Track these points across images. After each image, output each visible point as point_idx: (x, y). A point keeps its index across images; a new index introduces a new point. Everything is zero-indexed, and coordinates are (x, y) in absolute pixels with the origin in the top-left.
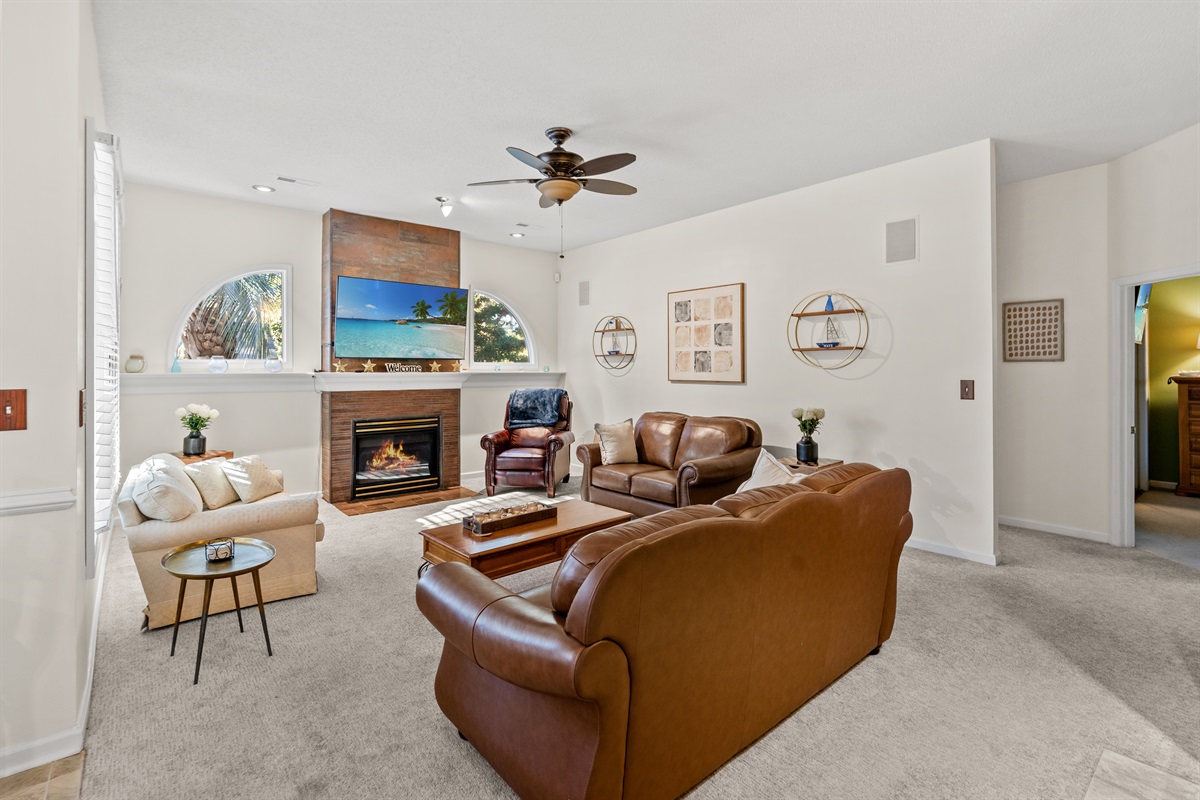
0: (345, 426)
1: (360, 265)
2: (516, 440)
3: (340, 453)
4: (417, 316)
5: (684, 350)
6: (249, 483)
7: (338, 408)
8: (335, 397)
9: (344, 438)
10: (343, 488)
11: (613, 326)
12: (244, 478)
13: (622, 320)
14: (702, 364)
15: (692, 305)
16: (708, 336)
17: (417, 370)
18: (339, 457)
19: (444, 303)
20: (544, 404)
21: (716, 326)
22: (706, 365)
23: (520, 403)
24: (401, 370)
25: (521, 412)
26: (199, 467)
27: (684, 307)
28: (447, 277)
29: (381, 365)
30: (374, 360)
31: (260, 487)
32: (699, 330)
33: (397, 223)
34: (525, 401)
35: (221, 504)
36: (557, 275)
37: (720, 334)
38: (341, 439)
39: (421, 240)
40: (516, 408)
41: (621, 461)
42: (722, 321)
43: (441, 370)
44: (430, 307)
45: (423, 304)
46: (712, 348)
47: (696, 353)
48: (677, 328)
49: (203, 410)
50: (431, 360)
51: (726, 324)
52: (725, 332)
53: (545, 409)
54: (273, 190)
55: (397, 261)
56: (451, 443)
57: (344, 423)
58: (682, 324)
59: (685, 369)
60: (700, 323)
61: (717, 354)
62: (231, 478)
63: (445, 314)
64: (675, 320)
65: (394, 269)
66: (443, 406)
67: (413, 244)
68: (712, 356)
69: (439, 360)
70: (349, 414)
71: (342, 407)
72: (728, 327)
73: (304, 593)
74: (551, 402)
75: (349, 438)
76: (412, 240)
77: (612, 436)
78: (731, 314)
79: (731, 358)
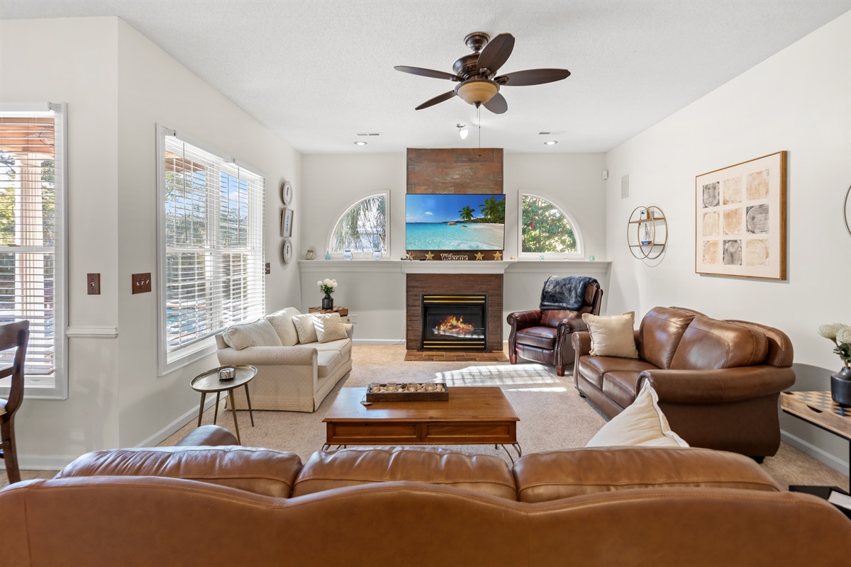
0: (416, 298)
1: (426, 185)
2: (545, 319)
3: (414, 316)
4: (463, 218)
5: (712, 239)
6: (323, 331)
7: (412, 285)
8: (410, 277)
9: (416, 306)
10: (415, 340)
11: (645, 217)
12: (320, 327)
13: (656, 210)
14: (732, 258)
15: (721, 187)
16: (739, 223)
17: (464, 259)
18: (413, 318)
19: (485, 207)
20: (570, 290)
21: (748, 209)
22: (736, 256)
23: (550, 288)
24: (452, 259)
25: (551, 296)
26: (299, 318)
27: (711, 190)
28: (492, 186)
29: (438, 255)
30: (432, 252)
31: (330, 334)
32: (728, 216)
33: (453, 150)
34: (555, 286)
35: (306, 342)
36: (605, 173)
37: (753, 218)
38: (413, 306)
39: (471, 160)
40: (547, 292)
41: (608, 354)
42: (756, 203)
43: (484, 259)
44: (473, 210)
45: (468, 209)
46: (742, 235)
47: (725, 242)
48: (706, 214)
49: (330, 282)
50: (477, 252)
51: (761, 206)
52: (759, 217)
53: (570, 294)
54: (366, 143)
55: (452, 178)
56: (495, 317)
57: (416, 296)
58: (710, 209)
59: (713, 260)
60: (730, 207)
61: (749, 243)
62: (316, 327)
63: (486, 215)
64: (702, 205)
65: (450, 185)
66: (489, 287)
67: (465, 164)
68: (744, 245)
69: (482, 251)
70: (419, 289)
71: (414, 284)
72: (763, 209)
73: (305, 411)
74: (576, 289)
75: (419, 306)
76: (464, 162)
77: (601, 328)
78: (767, 192)
79: (766, 248)
